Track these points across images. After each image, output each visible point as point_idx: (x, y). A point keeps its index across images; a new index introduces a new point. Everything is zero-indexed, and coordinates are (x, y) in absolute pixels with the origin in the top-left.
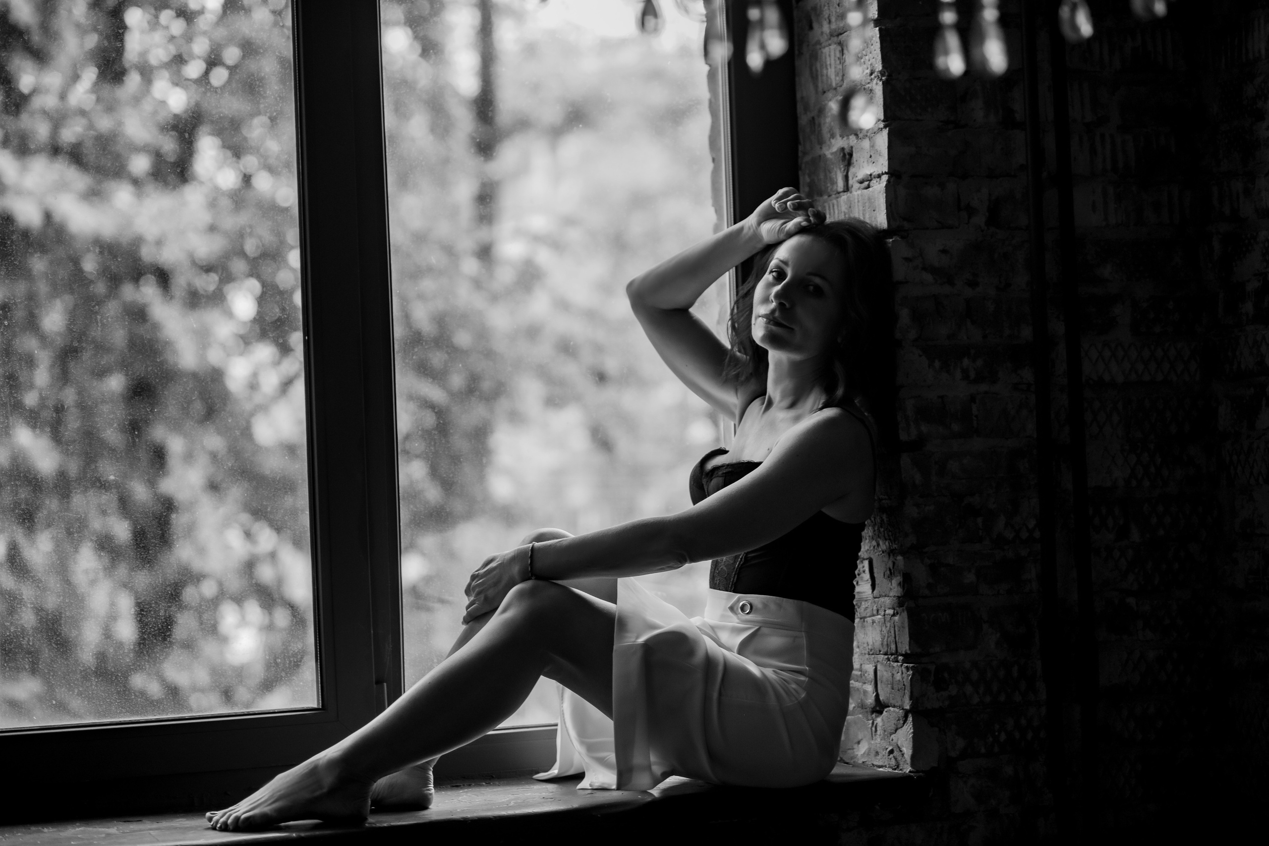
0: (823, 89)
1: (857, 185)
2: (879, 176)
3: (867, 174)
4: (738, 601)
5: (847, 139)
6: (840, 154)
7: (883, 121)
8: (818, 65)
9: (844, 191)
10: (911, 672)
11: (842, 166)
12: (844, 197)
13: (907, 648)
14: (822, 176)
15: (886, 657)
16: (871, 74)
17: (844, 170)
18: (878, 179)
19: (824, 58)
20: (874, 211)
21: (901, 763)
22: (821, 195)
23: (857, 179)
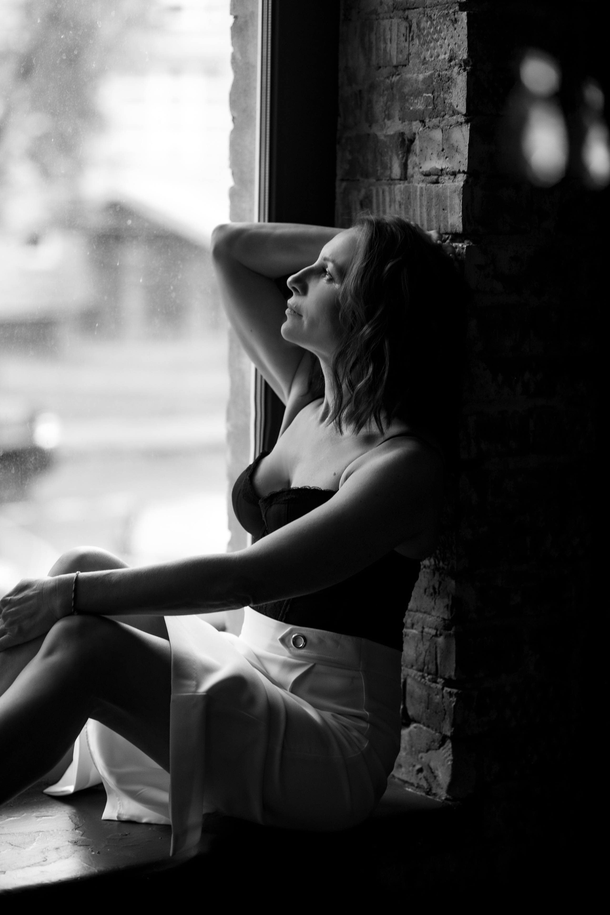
0: (378, 64)
1: (418, 177)
2: (454, 174)
3: (437, 169)
4: (291, 632)
5: (409, 124)
6: (399, 139)
7: (465, 115)
8: (373, 37)
9: (400, 180)
10: (454, 699)
11: (400, 152)
12: (400, 187)
13: (453, 673)
14: (370, 157)
15: (421, 674)
16: (450, 60)
17: (403, 157)
18: (452, 177)
19: (382, 30)
20: (443, 210)
21: (434, 786)
22: (366, 175)
23: (421, 170)
